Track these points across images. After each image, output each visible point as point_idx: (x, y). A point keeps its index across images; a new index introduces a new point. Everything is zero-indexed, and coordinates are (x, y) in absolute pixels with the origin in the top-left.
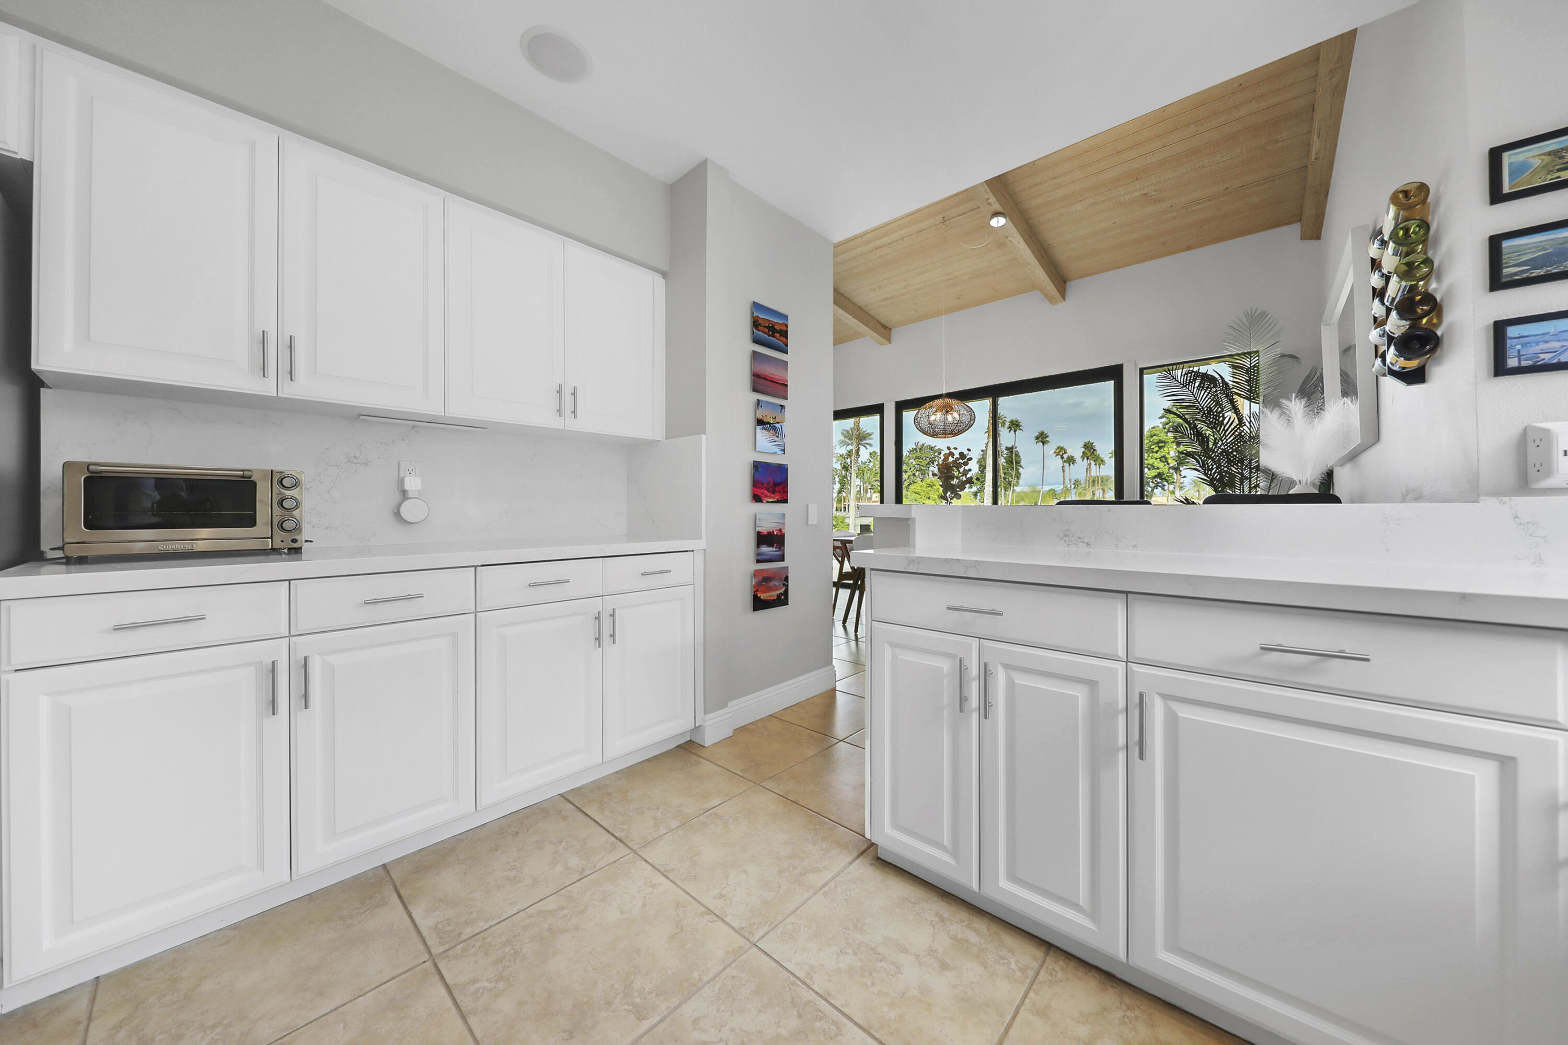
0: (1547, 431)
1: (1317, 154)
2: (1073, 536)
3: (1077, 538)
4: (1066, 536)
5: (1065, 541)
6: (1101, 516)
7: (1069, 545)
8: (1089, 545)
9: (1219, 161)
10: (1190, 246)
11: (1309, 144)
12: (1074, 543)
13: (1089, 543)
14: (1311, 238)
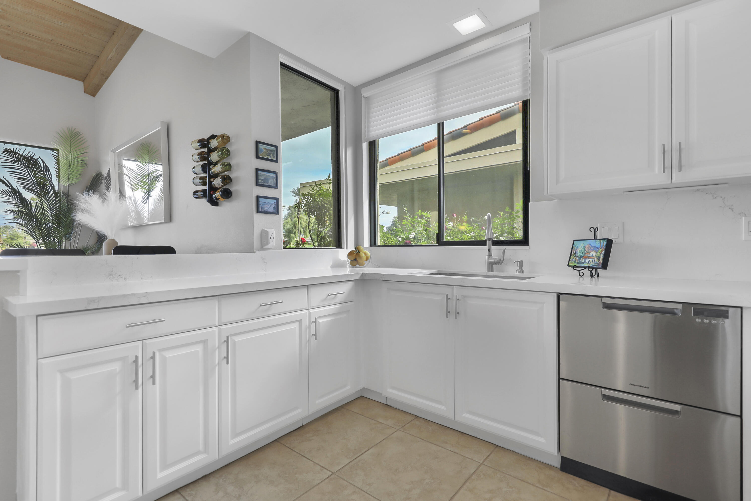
0: (267, 232)
1: (111, 57)
2: (115, 274)
3: (118, 276)
4: (110, 275)
5: (109, 278)
6: (133, 261)
7: (112, 280)
8: (126, 279)
9: (55, 23)
10: (9, 57)
11: (104, 47)
12: (116, 279)
13: (126, 278)
14: (90, 94)
